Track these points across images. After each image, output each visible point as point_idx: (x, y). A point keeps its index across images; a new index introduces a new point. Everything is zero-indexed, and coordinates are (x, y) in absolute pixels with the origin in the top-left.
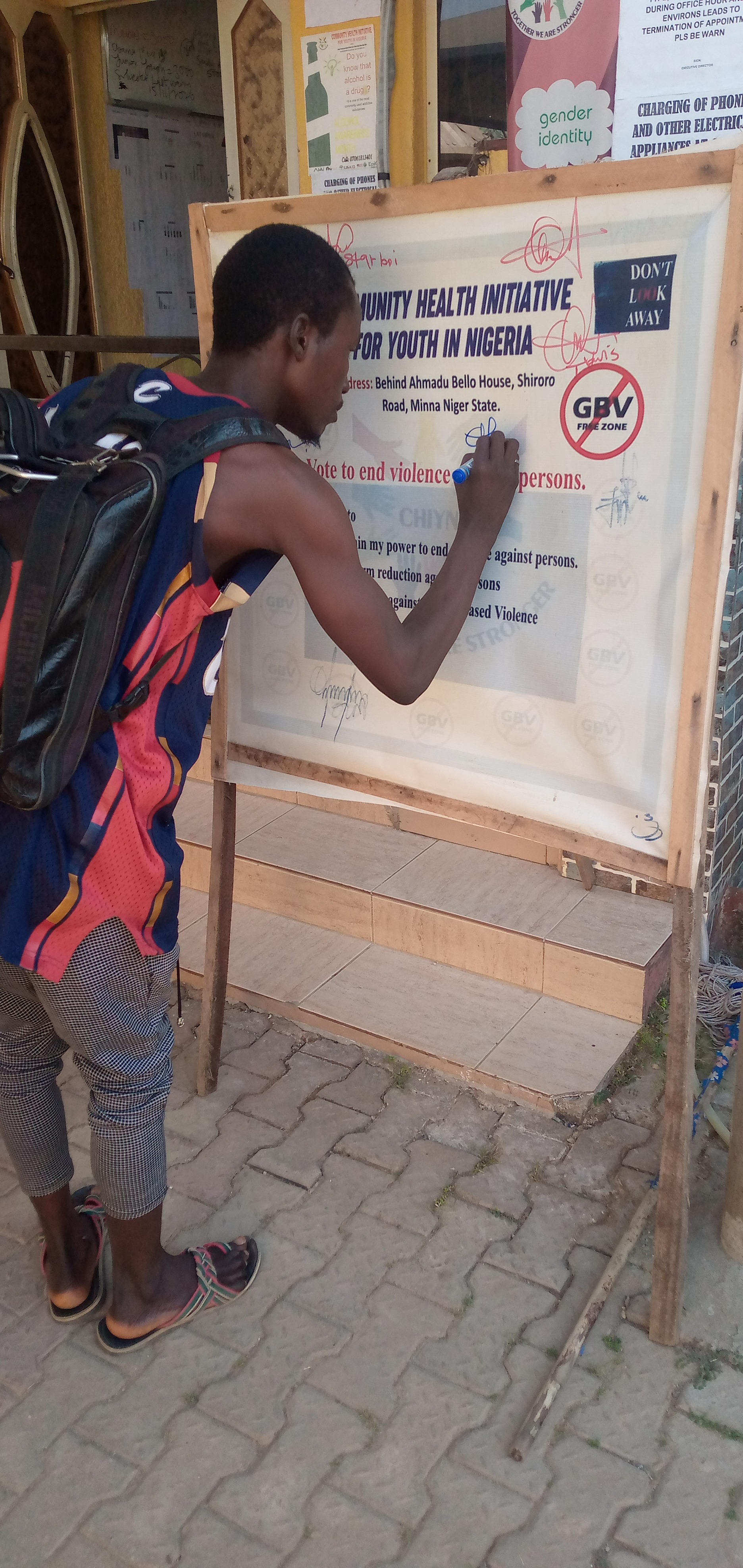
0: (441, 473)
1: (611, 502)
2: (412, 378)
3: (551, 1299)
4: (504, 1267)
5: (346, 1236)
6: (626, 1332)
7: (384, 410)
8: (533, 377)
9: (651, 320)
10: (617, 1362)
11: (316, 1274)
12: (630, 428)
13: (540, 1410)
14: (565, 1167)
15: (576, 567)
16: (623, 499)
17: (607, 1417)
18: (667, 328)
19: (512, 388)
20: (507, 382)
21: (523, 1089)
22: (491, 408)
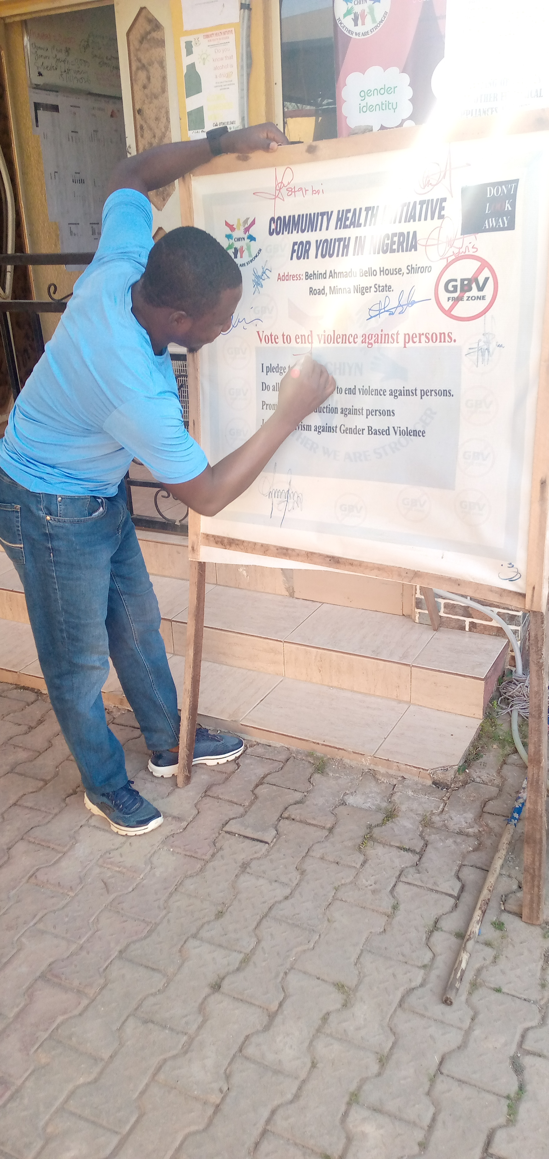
0: (352, 337)
1: (477, 349)
2: (331, 271)
3: (452, 901)
4: (416, 883)
5: (303, 873)
6: (506, 918)
7: (310, 294)
8: (417, 267)
9: (501, 224)
10: (503, 937)
11: (286, 898)
12: (488, 299)
13: (460, 970)
14: (445, 816)
15: (453, 396)
16: (486, 347)
17: (503, 972)
18: (514, 229)
19: (403, 275)
20: (398, 271)
21: (408, 767)
22: (387, 290)
